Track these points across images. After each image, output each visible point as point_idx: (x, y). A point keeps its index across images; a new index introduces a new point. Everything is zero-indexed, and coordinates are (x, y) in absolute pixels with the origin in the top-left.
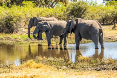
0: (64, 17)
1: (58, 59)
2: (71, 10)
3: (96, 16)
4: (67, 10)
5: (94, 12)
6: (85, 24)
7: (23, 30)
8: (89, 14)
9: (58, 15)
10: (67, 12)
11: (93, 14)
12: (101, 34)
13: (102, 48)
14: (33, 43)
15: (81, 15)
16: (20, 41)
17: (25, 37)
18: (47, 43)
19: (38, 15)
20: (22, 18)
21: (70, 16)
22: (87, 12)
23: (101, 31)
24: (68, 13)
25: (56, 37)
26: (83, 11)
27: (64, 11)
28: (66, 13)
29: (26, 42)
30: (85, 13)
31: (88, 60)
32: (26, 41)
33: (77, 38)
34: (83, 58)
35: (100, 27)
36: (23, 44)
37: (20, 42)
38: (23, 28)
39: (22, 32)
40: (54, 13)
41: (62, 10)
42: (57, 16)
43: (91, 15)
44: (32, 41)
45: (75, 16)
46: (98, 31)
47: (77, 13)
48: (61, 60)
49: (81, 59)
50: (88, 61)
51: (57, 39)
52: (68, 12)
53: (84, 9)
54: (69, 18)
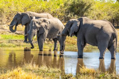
0: (60, 14)
1: (53, 70)
2: (71, 5)
3: (103, 15)
4: (65, 5)
5: (101, 9)
6: (93, 25)
7: (5, 28)
8: (95, 12)
9: (52, 10)
10: (64, 7)
11: (100, 12)
12: (115, 40)
13: (113, 58)
14: (19, 45)
15: (83, 13)
16: (2, 42)
17: (7, 37)
18: (38, 47)
19: (25, 9)
20: (5, 11)
21: (68, 12)
22: (92, 9)
23: (114, 36)
24: (67, 10)
25: (50, 40)
26: (86, 7)
27: (61, 6)
28: (64, 9)
29: (10, 44)
30: (89, 10)
31: (93, 73)
32: (9, 42)
33: (80, 42)
34: (86, 70)
35: (114, 30)
36: (5, 46)
37: (2, 44)
38: (5, 25)
39: (3, 30)
40: (48, 8)
41: (58, 5)
42: (52, 12)
43: (97, 13)
44: (17, 44)
45: (75, 14)
46: (110, 35)
47: (77, 10)
48: (57, 71)
49: (84, 71)
50: (93, 75)
51: (50, 42)
52: (66, 8)
53: (88, 4)
54: (67, 15)
